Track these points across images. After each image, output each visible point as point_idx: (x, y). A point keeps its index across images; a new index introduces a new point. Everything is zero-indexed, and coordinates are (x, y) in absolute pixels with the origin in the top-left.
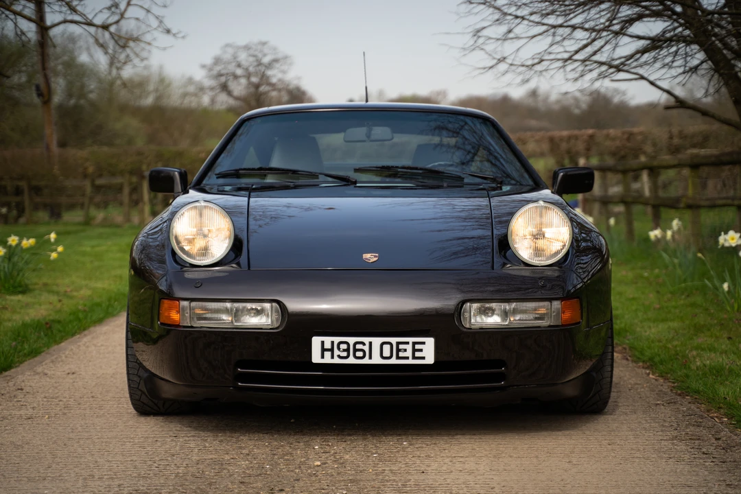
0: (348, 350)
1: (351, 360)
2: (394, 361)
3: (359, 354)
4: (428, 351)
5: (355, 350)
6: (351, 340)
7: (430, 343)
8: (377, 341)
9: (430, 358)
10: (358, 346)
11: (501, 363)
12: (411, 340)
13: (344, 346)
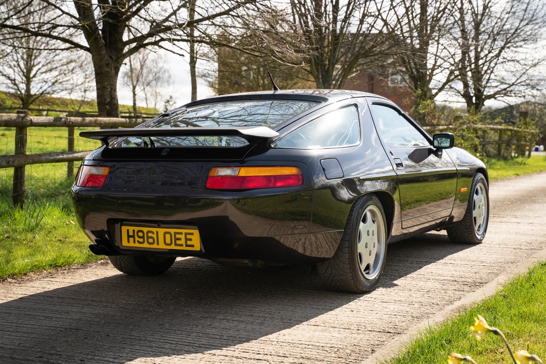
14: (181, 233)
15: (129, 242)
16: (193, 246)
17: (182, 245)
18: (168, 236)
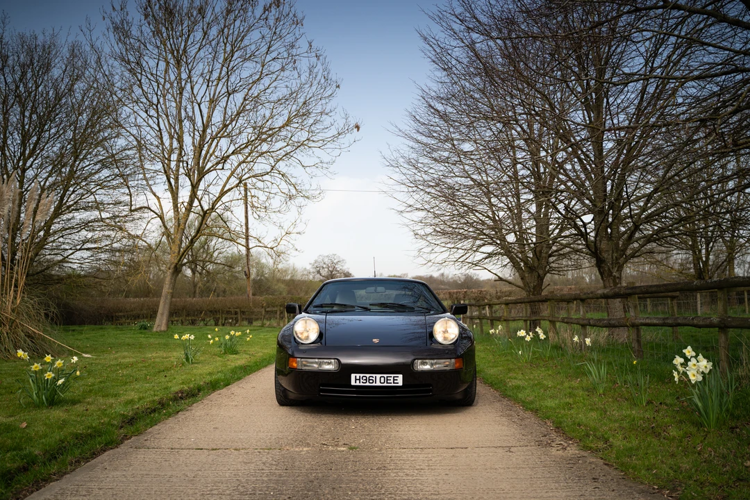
0: (366, 380)
1: (368, 384)
2: (385, 384)
3: (371, 381)
4: (400, 380)
5: (369, 380)
6: (368, 375)
7: (401, 376)
8: (378, 376)
9: (400, 384)
10: (371, 378)
11: (429, 385)
12: (393, 375)
13: (364, 378)
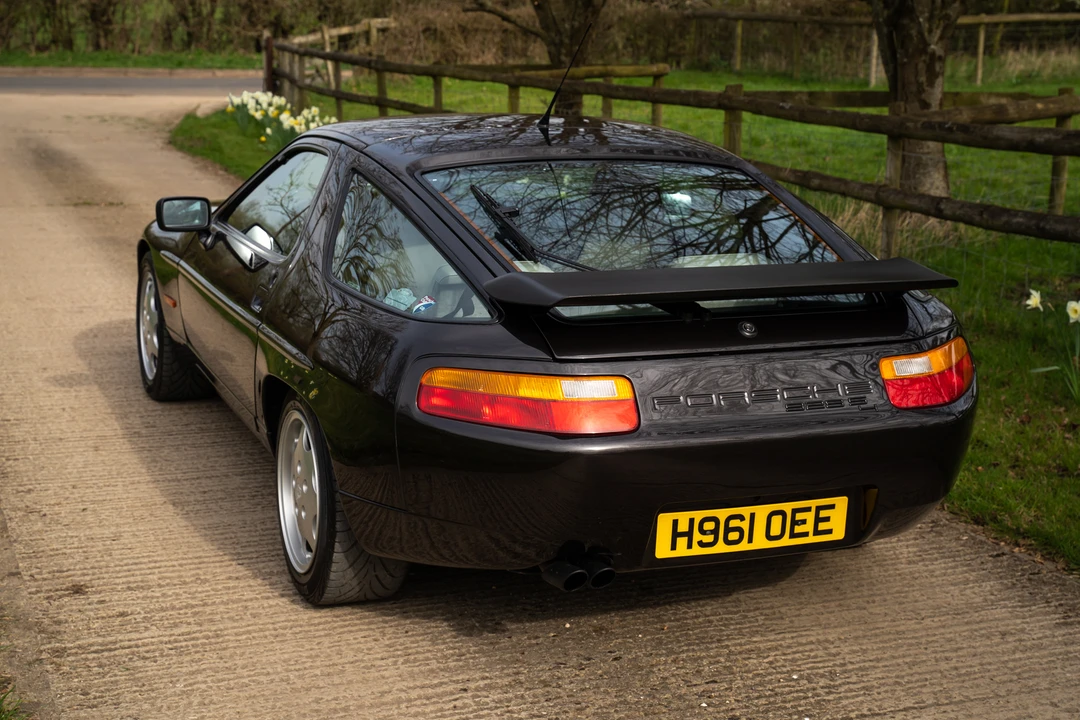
14: (808, 509)
15: (674, 547)
16: (829, 532)
17: (806, 534)
18: (777, 521)
